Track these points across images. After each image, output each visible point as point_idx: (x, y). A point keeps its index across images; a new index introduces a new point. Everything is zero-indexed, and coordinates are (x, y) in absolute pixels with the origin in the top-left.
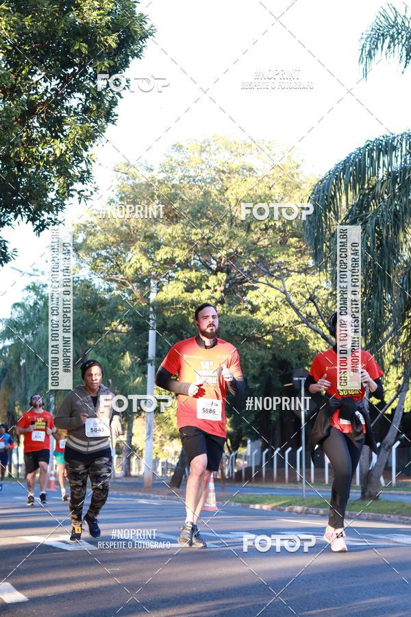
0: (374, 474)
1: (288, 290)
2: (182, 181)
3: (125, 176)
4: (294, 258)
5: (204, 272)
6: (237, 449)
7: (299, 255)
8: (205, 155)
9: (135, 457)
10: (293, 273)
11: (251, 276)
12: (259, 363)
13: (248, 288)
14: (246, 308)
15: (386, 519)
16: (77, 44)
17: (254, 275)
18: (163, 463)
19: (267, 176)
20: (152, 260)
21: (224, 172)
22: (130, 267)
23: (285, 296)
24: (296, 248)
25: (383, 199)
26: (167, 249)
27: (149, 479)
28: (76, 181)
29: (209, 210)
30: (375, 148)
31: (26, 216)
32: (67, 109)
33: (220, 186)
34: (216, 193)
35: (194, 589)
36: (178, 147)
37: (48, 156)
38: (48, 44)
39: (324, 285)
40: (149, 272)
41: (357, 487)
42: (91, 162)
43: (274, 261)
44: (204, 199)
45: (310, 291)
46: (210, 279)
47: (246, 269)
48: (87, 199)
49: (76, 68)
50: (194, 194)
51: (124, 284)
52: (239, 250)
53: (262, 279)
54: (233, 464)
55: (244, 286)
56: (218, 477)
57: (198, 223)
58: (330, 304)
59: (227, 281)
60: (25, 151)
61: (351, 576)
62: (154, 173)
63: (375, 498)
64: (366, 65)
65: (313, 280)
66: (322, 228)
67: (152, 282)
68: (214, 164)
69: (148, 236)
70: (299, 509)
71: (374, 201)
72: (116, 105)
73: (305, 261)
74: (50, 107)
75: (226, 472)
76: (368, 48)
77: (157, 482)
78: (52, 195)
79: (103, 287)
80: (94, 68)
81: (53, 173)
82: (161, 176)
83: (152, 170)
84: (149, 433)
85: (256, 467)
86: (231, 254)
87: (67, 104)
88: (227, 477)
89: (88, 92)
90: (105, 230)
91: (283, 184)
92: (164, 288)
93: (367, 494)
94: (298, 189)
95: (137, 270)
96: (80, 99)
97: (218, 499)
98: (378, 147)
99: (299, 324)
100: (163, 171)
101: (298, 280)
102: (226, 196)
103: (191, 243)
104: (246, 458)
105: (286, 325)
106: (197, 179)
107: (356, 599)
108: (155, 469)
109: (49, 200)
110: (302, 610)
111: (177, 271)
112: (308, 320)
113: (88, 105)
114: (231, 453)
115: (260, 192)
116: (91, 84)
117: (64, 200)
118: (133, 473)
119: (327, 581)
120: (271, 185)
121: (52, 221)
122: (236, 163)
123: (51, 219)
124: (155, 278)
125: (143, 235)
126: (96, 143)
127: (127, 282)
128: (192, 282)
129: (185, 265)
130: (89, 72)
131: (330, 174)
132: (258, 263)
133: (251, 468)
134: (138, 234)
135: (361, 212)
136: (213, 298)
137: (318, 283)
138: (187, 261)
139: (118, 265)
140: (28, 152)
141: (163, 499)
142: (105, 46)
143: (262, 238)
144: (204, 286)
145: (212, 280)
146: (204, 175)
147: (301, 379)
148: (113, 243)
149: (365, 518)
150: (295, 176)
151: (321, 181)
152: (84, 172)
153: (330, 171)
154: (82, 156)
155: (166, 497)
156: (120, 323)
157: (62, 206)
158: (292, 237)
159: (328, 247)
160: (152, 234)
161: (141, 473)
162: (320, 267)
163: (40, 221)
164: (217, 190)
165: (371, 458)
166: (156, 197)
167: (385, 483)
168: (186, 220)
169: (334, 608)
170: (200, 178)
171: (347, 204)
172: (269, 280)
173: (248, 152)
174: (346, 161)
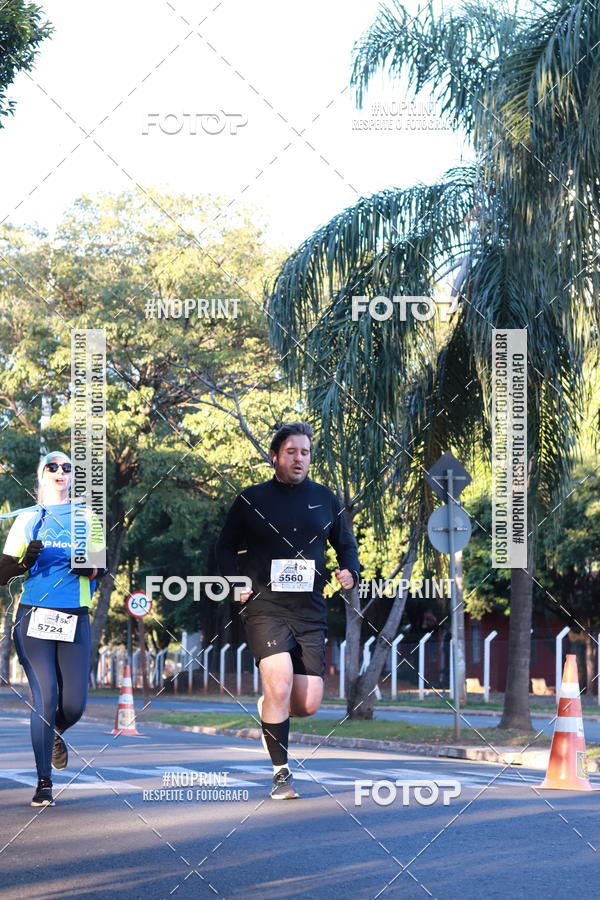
0: (366, 682)
1: (243, 413)
2: (90, 252)
3: (5, 244)
4: (253, 367)
5: (122, 386)
6: (166, 645)
7: (261, 363)
8: (123, 215)
10: (250, 390)
11: (190, 392)
12: (200, 520)
13: (186, 410)
14: (183, 439)
15: (383, 747)
17: (193, 391)
19: (214, 247)
21: (151, 240)
22: (12, 377)
23: (237, 422)
24: (256, 352)
25: (383, 283)
26: (66, 351)
29: (129, 296)
30: (372, 209)
33: (146, 260)
34: (140, 270)
35: (103, 851)
36: (84, 203)
39: (297, 407)
40: (39, 384)
41: (342, 700)
43: (224, 371)
44: (122, 279)
45: (276, 415)
46: (129, 395)
47: (182, 382)
50: (106, 273)
51: (2, 402)
52: (173, 354)
53: (205, 398)
54: (161, 667)
55: (181, 408)
56: (139, 686)
57: (111, 313)
59: (154, 401)
61: (332, 830)
62: (48, 240)
63: (366, 715)
64: (361, 87)
65: (279, 399)
66: (294, 324)
67: (44, 400)
68: (137, 229)
69: (39, 333)
70: (255, 733)
71: (370, 286)
73: (269, 372)
75: (151, 680)
76: (363, 63)
82: (59, 245)
83: (45, 235)
85: (194, 671)
86: (161, 359)
88: (152, 687)
91: (237, 259)
92: (61, 409)
93: (355, 710)
94: (259, 267)
95: (21, 383)
97: (138, 719)
98: (376, 207)
99: (259, 463)
100: (61, 238)
101: (258, 399)
102: (154, 276)
104: (180, 658)
105: (240, 465)
106: (111, 250)
107: (338, 863)
110: (261, 881)
114: (157, 651)
115: (203, 271)
118: (13, 680)
119: (297, 838)
120: (220, 260)
122: (169, 228)
124: (48, 394)
125: (31, 330)
127: (7, 399)
131: (306, 246)
132: (200, 373)
133: (187, 672)
134: (24, 329)
136: (134, 423)
137: (287, 404)
143: (206, 338)
144: (120, 407)
145: (133, 398)
146: (123, 243)
149: (354, 745)
150: (256, 247)
151: (294, 256)
153: (306, 242)
158: (250, 336)
159: (303, 353)
160: (45, 330)
162: (292, 379)
164: (141, 266)
165: (361, 659)
166: (50, 275)
167: (382, 696)
168: (95, 310)
169: (308, 877)
170: (116, 248)
171: (331, 291)
172: (216, 399)
173: (187, 212)
174: (330, 228)
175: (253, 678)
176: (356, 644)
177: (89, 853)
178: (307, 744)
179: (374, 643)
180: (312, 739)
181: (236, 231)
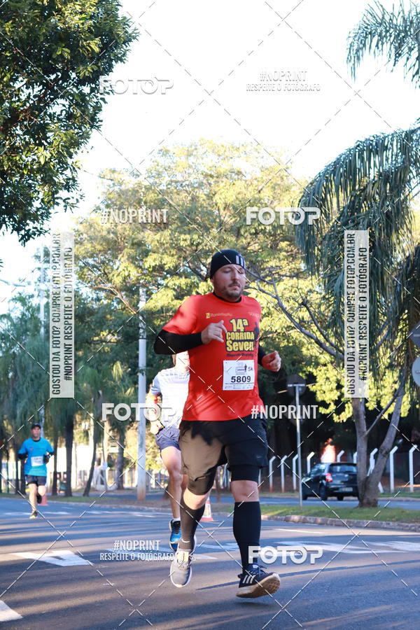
0: (372, 481)
1: (280, 295)
2: (169, 186)
3: (111, 183)
4: (286, 262)
5: (195, 279)
7: (291, 259)
8: (192, 159)
9: (128, 469)
10: (284, 278)
15: (385, 526)
16: (60, 49)
18: (156, 475)
19: (256, 179)
20: (141, 267)
21: (212, 176)
22: (119, 275)
23: (276, 301)
24: (287, 252)
25: (375, 200)
26: (155, 256)
27: (143, 492)
28: (61, 189)
29: (198, 216)
30: (365, 148)
31: (11, 226)
32: (50, 115)
33: (208, 191)
34: (205, 197)
35: (192, 603)
36: (165, 153)
37: (32, 164)
38: (30, 50)
39: (317, 289)
40: (138, 279)
42: (77, 169)
43: (266, 265)
44: (192, 204)
45: (303, 295)
46: (200, 285)
48: (73, 207)
49: (59, 74)
50: (182, 199)
51: (112, 292)
53: (253, 285)
57: (186, 228)
58: (323, 308)
60: (9, 160)
61: (352, 585)
62: (141, 179)
63: (374, 504)
64: (354, 64)
65: (305, 284)
66: (313, 232)
67: (141, 290)
68: (202, 168)
69: (136, 244)
70: (296, 518)
71: (365, 202)
72: (101, 110)
73: (297, 265)
74: (33, 114)
75: (221, 482)
76: (355, 47)
77: (150, 494)
78: (37, 204)
79: (91, 296)
80: (77, 73)
81: (37, 181)
82: (146, 183)
83: (138, 176)
84: (141, 445)
87: (50, 111)
88: (222, 488)
89: (71, 98)
90: (91, 239)
91: (272, 187)
92: (153, 296)
93: (365, 501)
94: (288, 192)
95: (125, 278)
96: (64, 105)
97: (213, 510)
98: (368, 147)
99: (292, 329)
100: (149, 177)
101: (290, 285)
102: (214, 201)
103: (180, 249)
105: (279, 331)
106: (184, 184)
107: (356, 608)
108: (148, 481)
109: (34, 209)
111: (167, 278)
112: (301, 325)
113: (72, 111)
115: (249, 196)
116: (75, 89)
117: (49, 208)
118: (126, 485)
120: (260, 189)
121: (38, 231)
122: (224, 167)
123: (36, 228)
124: (144, 286)
125: (131, 242)
126: (81, 150)
127: (115, 290)
128: (182, 289)
129: (174, 272)
130: (72, 77)
131: (320, 176)
134: (125, 241)
135: (352, 214)
137: (310, 286)
138: (176, 267)
139: (105, 274)
140: (11, 160)
141: (158, 511)
142: (88, 51)
143: (252, 243)
145: (202, 287)
146: (191, 179)
147: (295, 385)
148: (100, 251)
149: (365, 525)
150: (285, 178)
151: (311, 184)
152: (69, 179)
153: (320, 173)
154: (67, 164)
155: (161, 509)
156: (109, 333)
157: (48, 215)
158: (283, 241)
159: (320, 251)
160: (140, 242)
161: (134, 485)
162: (312, 270)
163: (25, 230)
164: (205, 195)
165: (368, 465)
166: (143, 203)
167: (384, 489)
168: (174, 226)
169: (334, 618)
170: (187, 183)
171: (338, 206)
172: (260, 285)
173: (236, 155)
174: (336, 163)
175: (292, 480)
176: (364, 454)
177: (182, 604)
178: (332, 525)
179: (377, 453)
180: (335, 521)
181: (271, 167)
